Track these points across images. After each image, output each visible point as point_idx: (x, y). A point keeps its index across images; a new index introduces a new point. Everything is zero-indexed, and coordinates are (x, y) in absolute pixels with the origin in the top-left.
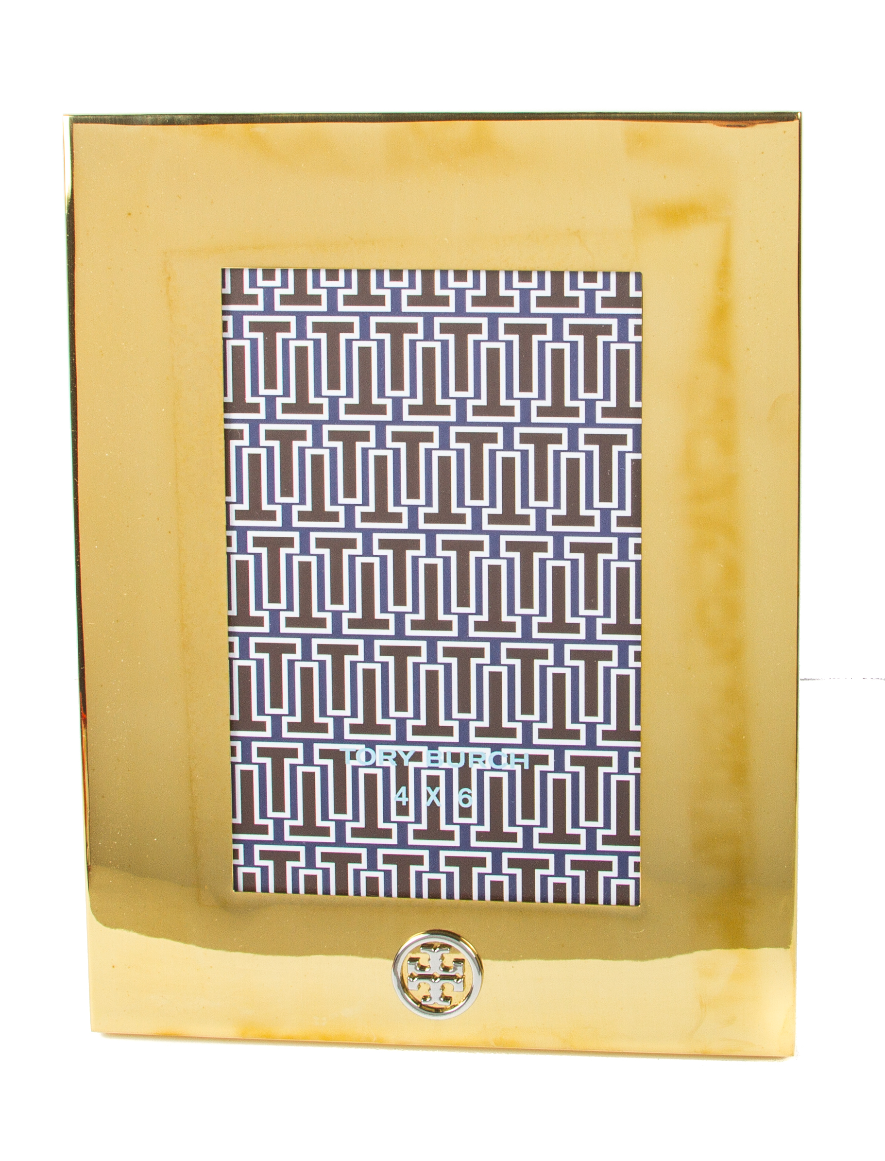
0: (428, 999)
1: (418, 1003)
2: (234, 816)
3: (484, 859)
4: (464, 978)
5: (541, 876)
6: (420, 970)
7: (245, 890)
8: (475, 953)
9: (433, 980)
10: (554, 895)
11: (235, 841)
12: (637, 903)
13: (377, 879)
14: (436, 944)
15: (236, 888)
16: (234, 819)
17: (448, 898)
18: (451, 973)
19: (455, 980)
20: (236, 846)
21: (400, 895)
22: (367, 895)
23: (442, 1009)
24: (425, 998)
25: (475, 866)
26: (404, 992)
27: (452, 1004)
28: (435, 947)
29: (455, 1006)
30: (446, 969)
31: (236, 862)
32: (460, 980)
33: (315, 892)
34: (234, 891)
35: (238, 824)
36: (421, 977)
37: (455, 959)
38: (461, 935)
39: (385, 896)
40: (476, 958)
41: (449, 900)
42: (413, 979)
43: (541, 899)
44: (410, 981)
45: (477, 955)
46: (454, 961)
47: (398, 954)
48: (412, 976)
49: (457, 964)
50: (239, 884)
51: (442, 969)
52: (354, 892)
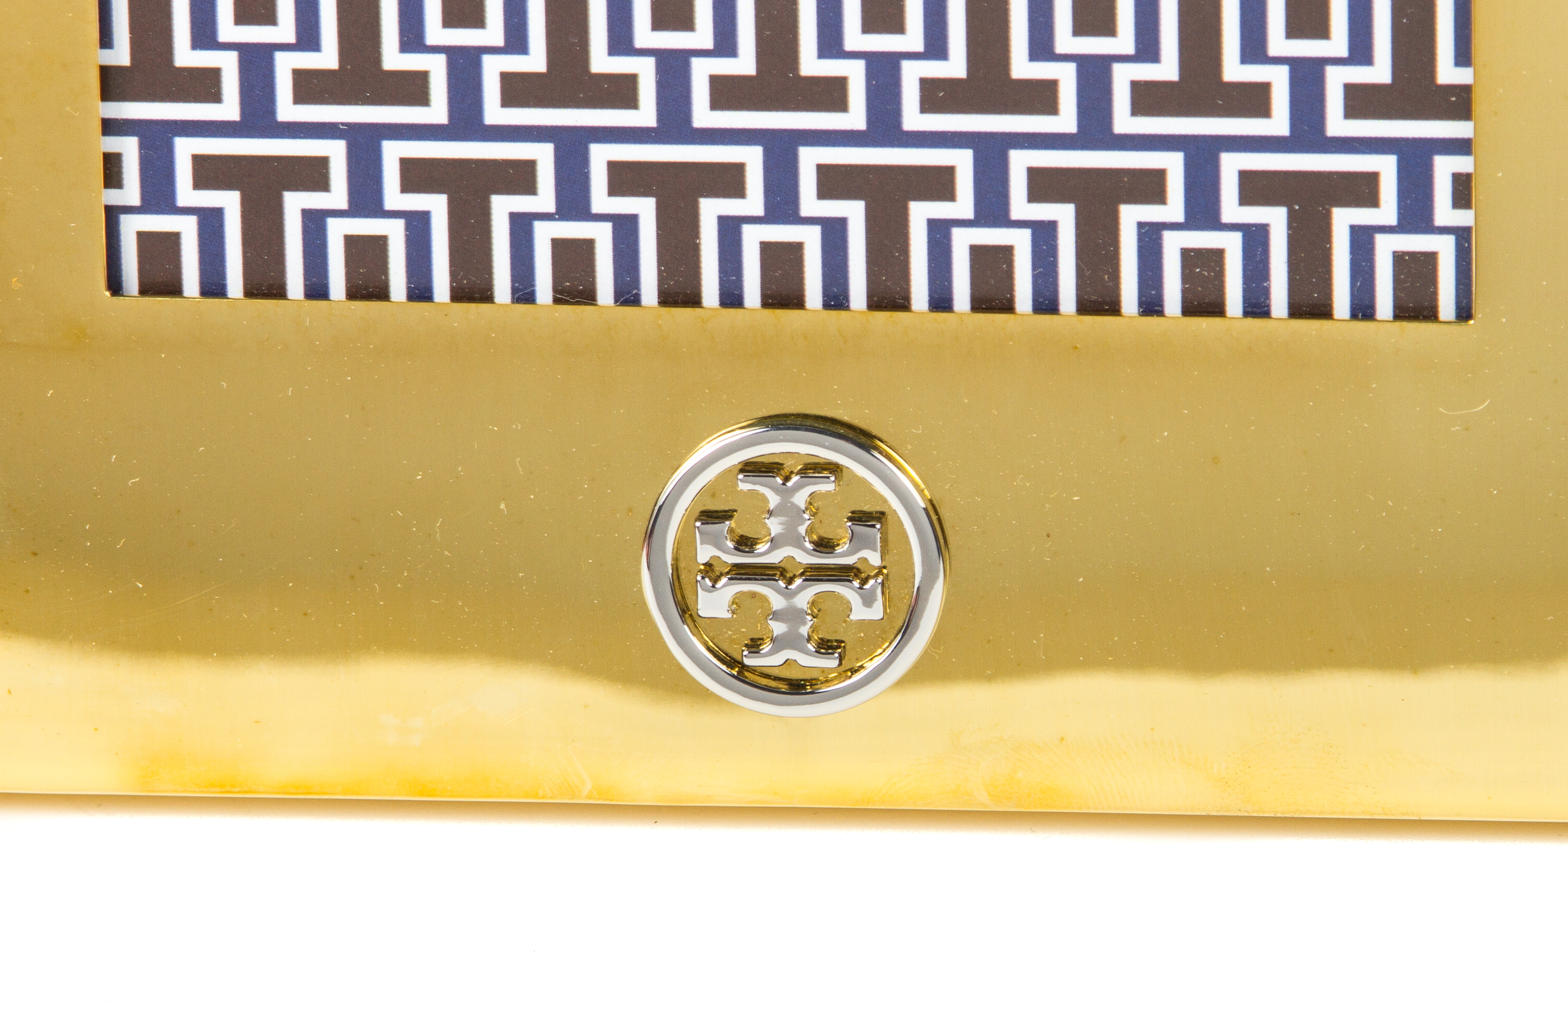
0: (766, 648)
1: (731, 662)
2: (106, 40)
3: (949, 172)
4: (887, 577)
5: (1141, 225)
6: (736, 549)
7: (145, 290)
8: (921, 492)
9: (782, 584)
10: (1184, 291)
11: (110, 127)
12: (1464, 313)
13: (588, 245)
14: (789, 464)
15: (115, 285)
16: (106, 52)
17: (827, 306)
18: (842, 557)
19: (856, 584)
20: (114, 144)
21: (667, 299)
22: (557, 301)
23: (813, 682)
24: (754, 646)
25: (915, 199)
26: (684, 622)
27: (847, 664)
28: (786, 472)
29: (854, 671)
30: (824, 545)
31: (114, 197)
32: (872, 582)
33: (382, 294)
34: (108, 294)
35: (120, 69)
36: (741, 573)
37: (853, 512)
38: (875, 431)
39: (616, 301)
40: (925, 509)
41: (833, 314)
42: (715, 581)
43: (1141, 304)
44: (705, 589)
45: (931, 501)
46: (850, 519)
47: (660, 503)
48: (710, 570)
49: (859, 529)
50: (124, 273)
51: (810, 546)
52: (514, 290)
